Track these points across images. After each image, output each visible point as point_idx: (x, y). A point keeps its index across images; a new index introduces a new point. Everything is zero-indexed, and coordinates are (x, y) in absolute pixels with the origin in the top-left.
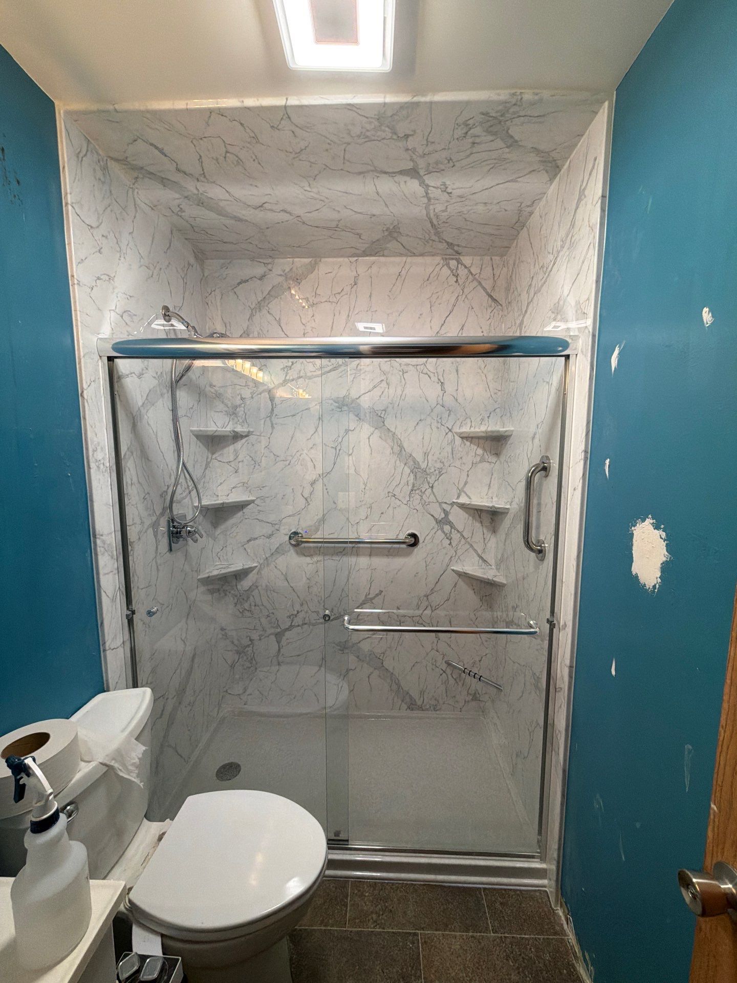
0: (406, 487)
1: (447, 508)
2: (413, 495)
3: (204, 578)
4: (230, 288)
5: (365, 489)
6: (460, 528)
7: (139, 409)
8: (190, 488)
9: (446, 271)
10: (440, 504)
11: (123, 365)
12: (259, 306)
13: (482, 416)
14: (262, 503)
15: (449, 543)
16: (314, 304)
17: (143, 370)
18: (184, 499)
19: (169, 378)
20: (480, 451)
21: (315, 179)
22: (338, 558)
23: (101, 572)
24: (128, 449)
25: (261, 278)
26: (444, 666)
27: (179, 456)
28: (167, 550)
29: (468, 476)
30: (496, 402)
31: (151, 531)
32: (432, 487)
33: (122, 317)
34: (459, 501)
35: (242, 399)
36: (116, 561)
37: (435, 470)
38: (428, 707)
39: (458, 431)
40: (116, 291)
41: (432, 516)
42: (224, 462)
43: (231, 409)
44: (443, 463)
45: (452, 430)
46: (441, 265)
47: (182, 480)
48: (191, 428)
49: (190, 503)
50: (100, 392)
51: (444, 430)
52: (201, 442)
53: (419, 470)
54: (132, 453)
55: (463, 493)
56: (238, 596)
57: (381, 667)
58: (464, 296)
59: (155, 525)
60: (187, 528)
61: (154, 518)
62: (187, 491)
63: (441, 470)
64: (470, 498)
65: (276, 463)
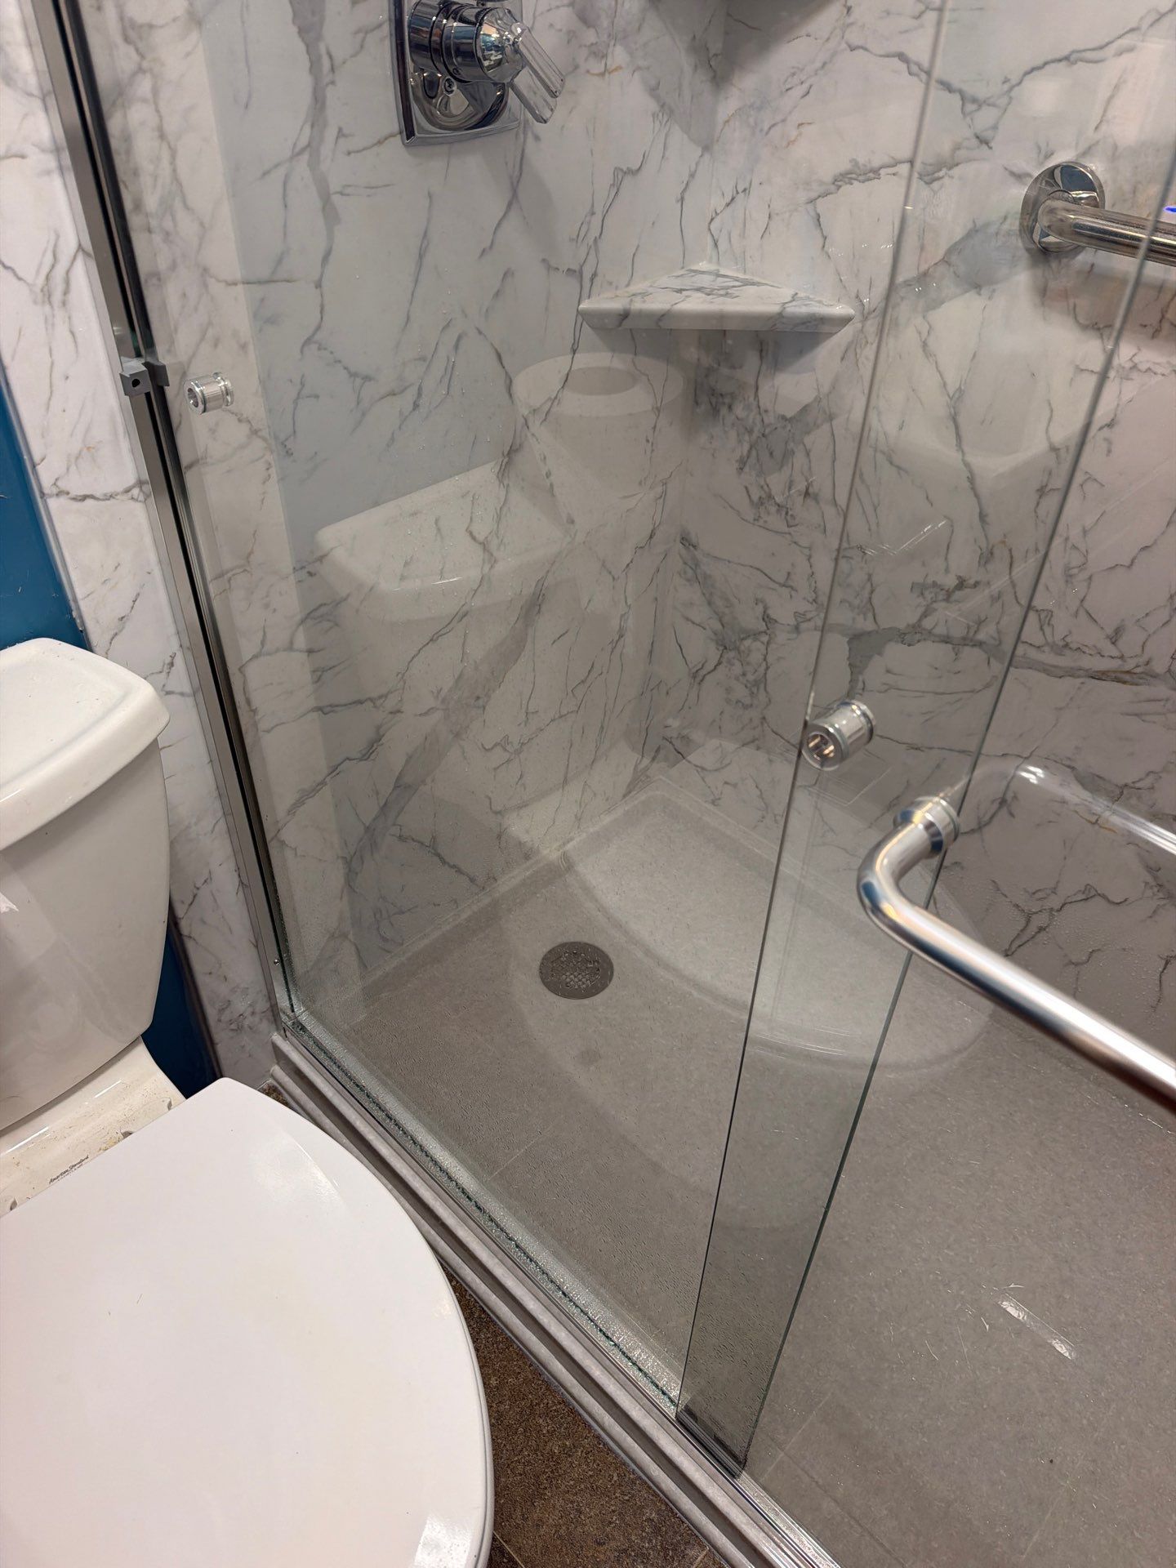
56: (756, 434)
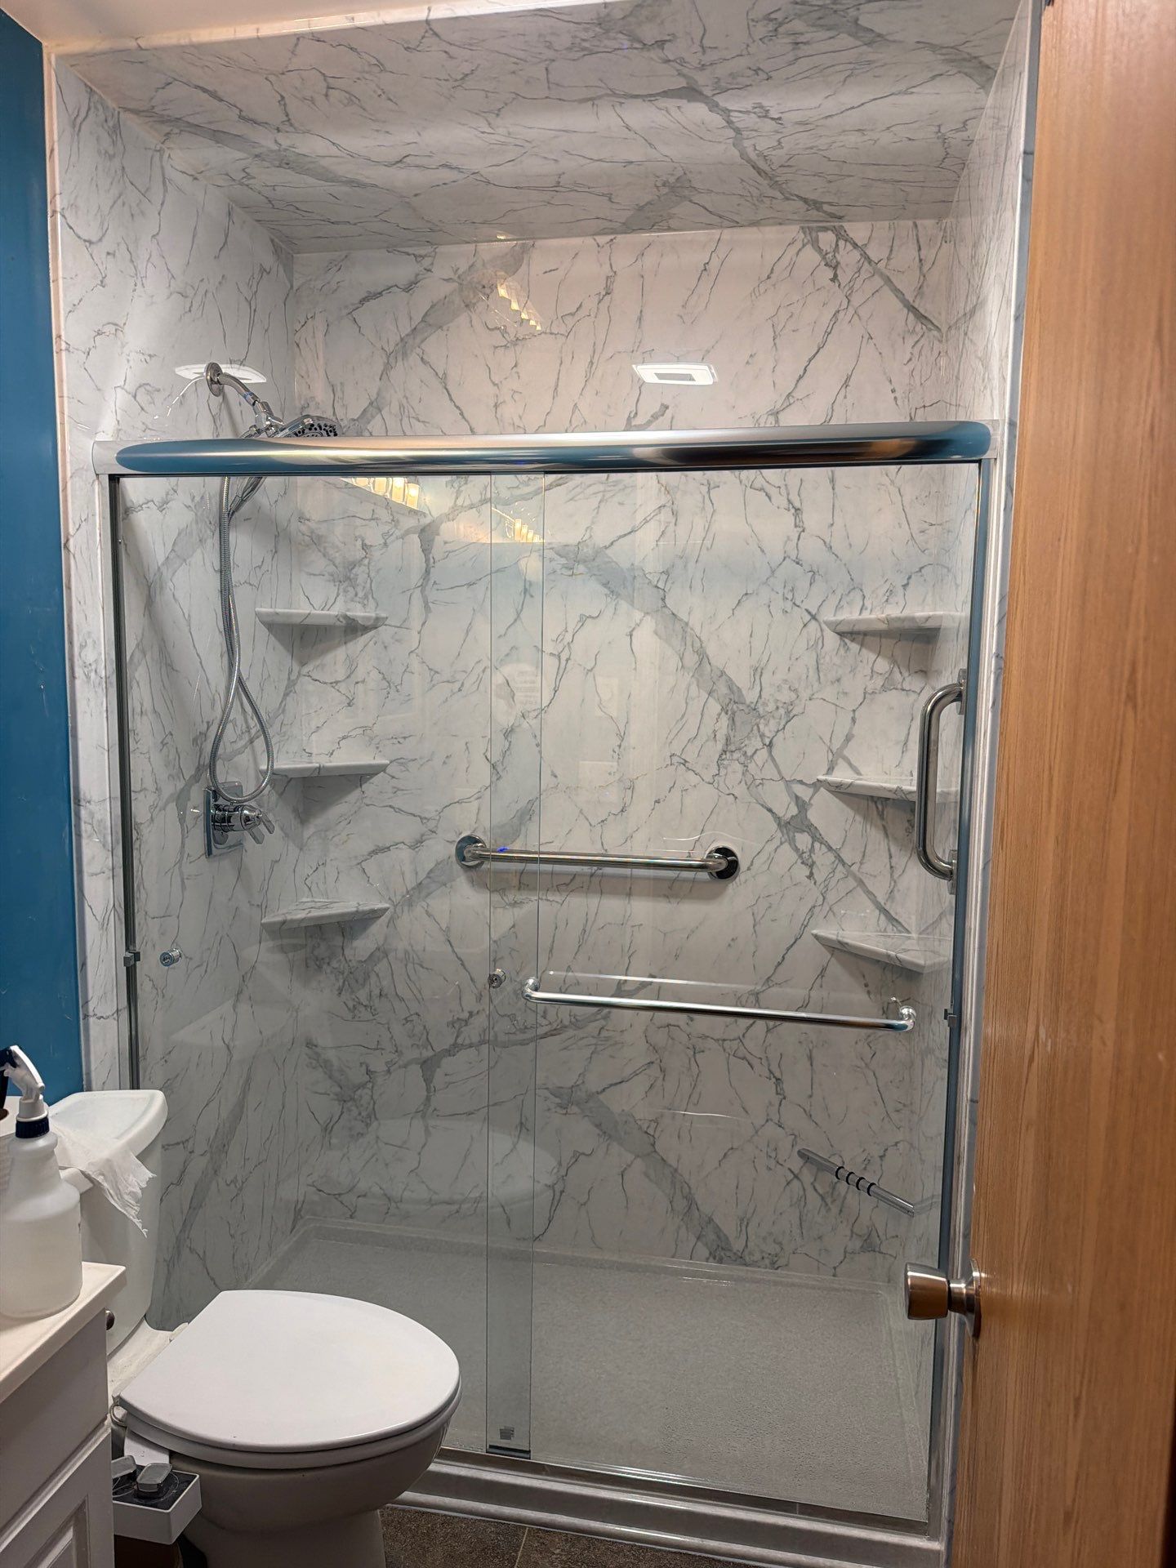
0: (711, 743)
1: (804, 793)
2: (725, 762)
3: (274, 923)
4: (344, 312)
5: (620, 746)
6: (834, 840)
7: (159, 568)
8: (253, 731)
9: (810, 256)
10: (788, 783)
11: (135, 489)
12: (403, 348)
13: (888, 583)
14: (402, 772)
15: (808, 873)
16: (517, 339)
17: (167, 494)
18: (240, 753)
19: (215, 508)
20: (883, 665)
21: (498, 115)
22: (558, 898)
23: (86, 869)
24: (138, 645)
25: (409, 288)
26: (796, 1163)
27: (231, 665)
28: (203, 852)
29: (854, 720)
30: (923, 552)
31: (172, 806)
32: (770, 745)
33: (135, 397)
34: (830, 778)
35: (364, 547)
36: (110, 853)
37: (777, 708)
38: (757, 1256)
39: (832, 618)
40: (126, 350)
41: (770, 810)
42: (325, 683)
43: (341, 569)
44: (795, 690)
45: (817, 617)
46: (799, 245)
47: (235, 714)
48: (257, 609)
49: (252, 765)
50: (95, 542)
51: (800, 616)
52: (275, 637)
53: (741, 707)
54: (144, 654)
55: (840, 761)
56: (346, 973)
57: (650, 1151)
58: (851, 311)
59: (181, 799)
60: (242, 810)
61: (180, 785)
62: (246, 738)
63: (790, 708)
64: (859, 773)
65: (434, 686)
